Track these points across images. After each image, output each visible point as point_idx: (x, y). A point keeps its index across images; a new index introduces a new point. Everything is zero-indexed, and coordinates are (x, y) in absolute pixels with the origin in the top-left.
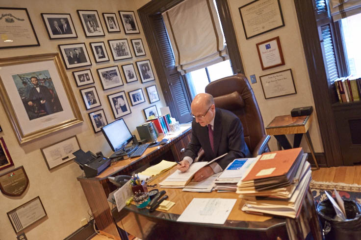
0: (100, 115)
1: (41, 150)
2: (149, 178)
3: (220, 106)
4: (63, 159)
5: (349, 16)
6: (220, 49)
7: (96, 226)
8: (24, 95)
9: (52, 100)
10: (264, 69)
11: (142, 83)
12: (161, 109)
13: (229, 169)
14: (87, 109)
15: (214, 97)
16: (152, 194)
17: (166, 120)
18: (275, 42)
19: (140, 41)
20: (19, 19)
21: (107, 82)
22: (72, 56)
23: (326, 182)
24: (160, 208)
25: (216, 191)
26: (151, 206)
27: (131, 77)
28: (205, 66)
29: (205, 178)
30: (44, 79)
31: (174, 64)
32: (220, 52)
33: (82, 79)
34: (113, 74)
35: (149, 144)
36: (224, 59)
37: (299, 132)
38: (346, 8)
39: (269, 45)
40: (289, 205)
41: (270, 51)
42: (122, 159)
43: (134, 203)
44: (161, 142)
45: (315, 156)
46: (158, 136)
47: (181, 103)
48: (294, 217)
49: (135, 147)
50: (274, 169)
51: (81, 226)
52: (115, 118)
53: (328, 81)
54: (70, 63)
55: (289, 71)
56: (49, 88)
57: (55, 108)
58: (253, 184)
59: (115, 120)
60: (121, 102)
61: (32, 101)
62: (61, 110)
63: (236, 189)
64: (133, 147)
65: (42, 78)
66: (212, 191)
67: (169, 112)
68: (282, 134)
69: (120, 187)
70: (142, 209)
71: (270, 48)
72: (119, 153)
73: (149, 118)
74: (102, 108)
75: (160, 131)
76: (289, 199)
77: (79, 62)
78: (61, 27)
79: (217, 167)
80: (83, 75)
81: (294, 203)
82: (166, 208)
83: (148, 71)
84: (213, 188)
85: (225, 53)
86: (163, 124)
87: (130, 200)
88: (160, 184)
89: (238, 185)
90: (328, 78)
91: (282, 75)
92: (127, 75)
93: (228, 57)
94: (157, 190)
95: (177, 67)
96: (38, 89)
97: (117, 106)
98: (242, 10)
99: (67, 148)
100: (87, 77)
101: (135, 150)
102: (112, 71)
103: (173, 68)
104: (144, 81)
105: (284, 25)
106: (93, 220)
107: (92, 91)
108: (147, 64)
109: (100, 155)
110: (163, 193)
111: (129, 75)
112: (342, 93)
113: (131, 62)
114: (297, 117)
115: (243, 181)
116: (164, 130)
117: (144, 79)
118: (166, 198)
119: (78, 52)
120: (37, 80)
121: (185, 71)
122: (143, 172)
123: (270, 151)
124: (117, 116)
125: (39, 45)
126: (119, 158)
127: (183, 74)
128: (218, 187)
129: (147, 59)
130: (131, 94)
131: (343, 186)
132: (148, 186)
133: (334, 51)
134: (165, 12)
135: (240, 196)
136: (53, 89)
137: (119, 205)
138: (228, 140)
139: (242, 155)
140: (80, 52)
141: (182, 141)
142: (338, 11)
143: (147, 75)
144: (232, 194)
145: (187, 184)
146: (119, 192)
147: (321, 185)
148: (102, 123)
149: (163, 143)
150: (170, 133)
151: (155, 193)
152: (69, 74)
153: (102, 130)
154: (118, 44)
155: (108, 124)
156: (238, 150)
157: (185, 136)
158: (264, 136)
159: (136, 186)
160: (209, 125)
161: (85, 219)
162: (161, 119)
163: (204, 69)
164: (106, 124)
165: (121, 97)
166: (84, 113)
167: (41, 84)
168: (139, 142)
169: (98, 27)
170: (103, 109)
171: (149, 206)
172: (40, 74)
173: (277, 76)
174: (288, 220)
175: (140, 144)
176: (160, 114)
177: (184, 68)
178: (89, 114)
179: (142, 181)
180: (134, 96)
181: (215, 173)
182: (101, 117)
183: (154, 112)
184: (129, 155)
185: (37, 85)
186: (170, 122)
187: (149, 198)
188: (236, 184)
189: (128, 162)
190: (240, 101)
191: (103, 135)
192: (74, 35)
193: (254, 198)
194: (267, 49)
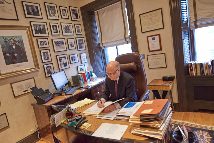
0: (50, 67)
1: (11, 84)
2: (76, 108)
3: (123, 70)
4: (24, 91)
5: (199, 28)
6: (126, 37)
7: (39, 135)
8: (4, 49)
9: (22, 55)
10: (150, 51)
11: (78, 50)
12: (87, 67)
13: (125, 107)
14: (43, 62)
15: (120, 64)
16: (78, 118)
17: (90, 75)
18: (157, 37)
19: (80, 26)
20: (7, 3)
21: (57, 47)
22: (37, 29)
23: (178, 120)
24: (82, 127)
25: (117, 119)
26: (77, 125)
27: (72, 46)
28: (116, 45)
29: (110, 112)
30: (18, 41)
31: (98, 42)
32: (126, 38)
33: (42, 44)
34: (61, 43)
35: (78, 87)
36: (128, 43)
37: (166, 90)
38: (198, 23)
39: (154, 38)
40: (159, 132)
41: (154, 41)
42: (61, 95)
43: (66, 123)
44: (85, 87)
45: (174, 105)
46: (84, 83)
47: (100, 65)
48: (161, 139)
49: (69, 88)
50: (152, 110)
51: (30, 134)
52: (59, 70)
53: (185, 63)
54: (36, 33)
55: (164, 54)
56: (21, 47)
57: (23, 59)
58: (139, 118)
59: (59, 71)
60: (64, 60)
61: (9, 53)
62: (27, 61)
63: (129, 119)
64: (68, 88)
65: (17, 40)
66: (114, 119)
67: (92, 70)
68: (156, 90)
69: (59, 112)
70: (71, 127)
71: (154, 39)
72: (59, 91)
73: (80, 72)
74: (52, 62)
75: (86, 81)
76: (159, 128)
77: (41, 33)
78: (33, 11)
79: (118, 105)
80: (43, 41)
81: (162, 131)
82: (86, 127)
83: (82, 44)
84: (115, 118)
85: (129, 39)
86: (87, 76)
87: (64, 120)
88: (84, 112)
89: (130, 117)
90: (185, 61)
91: (159, 56)
92: (69, 44)
93: (130, 41)
94: (81, 116)
95: (99, 44)
96: (14, 47)
97: (61, 63)
98: (141, 16)
99: (27, 85)
100: (46, 43)
101: (69, 90)
102: (61, 41)
103: (97, 44)
104: (79, 49)
105: (163, 28)
106: (38, 131)
107: (47, 52)
108: (82, 40)
109: (47, 91)
110: (85, 118)
111: (71, 45)
112: (192, 70)
113: (73, 37)
114: (166, 81)
115: (133, 115)
116: (88, 80)
117: (80, 48)
118: (86, 121)
119: (41, 27)
120: (14, 41)
121: (104, 47)
122: (73, 104)
123: (149, 99)
124: (60, 69)
125: (18, 20)
126: (59, 94)
127: (103, 48)
128: (118, 117)
129: (83, 37)
130: (71, 56)
131: (187, 124)
132: (76, 113)
133: (189, 46)
134: (97, 11)
135: (131, 124)
136: (23, 48)
137: (56, 123)
138: (126, 90)
139: (133, 100)
140: (43, 27)
141: (98, 87)
142: (193, 24)
143: (82, 46)
144: (126, 123)
145: (99, 114)
146: (58, 115)
147: (175, 122)
148: (51, 72)
149: (87, 88)
150: (91, 82)
151: (80, 118)
152: (34, 40)
153: (51, 76)
154: (67, 26)
155: (54, 73)
156: (131, 97)
157: (100, 85)
158: (147, 90)
159: (68, 112)
160: (116, 80)
161: (33, 130)
162: (87, 73)
163: (115, 47)
164: (53, 72)
165: (65, 57)
166: (41, 64)
167: (16, 44)
168: (72, 85)
169: (56, 14)
170: (52, 64)
171: (75, 125)
172: (16, 38)
173: (157, 56)
174: (157, 141)
175: (73, 87)
176: (87, 71)
177: (104, 45)
178: (44, 66)
179: (73, 110)
180: (72, 58)
181: (116, 109)
182: (51, 68)
183: (83, 69)
184: (66, 93)
185: (13, 44)
186: (92, 76)
187: (76, 120)
188: (129, 116)
189: (64, 97)
190: (135, 68)
191: (51, 79)
192: (40, 17)
193: (139, 126)
194: (153, 40)
